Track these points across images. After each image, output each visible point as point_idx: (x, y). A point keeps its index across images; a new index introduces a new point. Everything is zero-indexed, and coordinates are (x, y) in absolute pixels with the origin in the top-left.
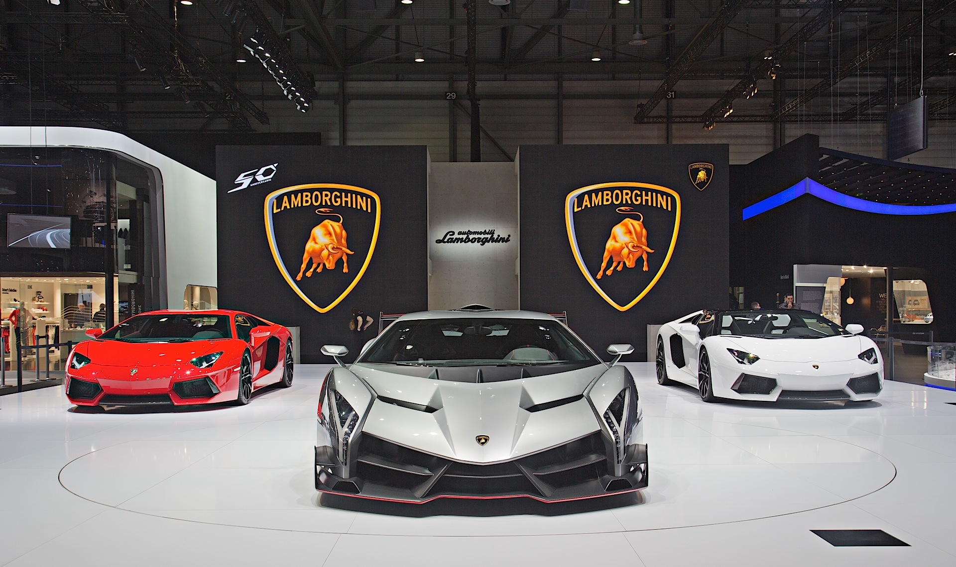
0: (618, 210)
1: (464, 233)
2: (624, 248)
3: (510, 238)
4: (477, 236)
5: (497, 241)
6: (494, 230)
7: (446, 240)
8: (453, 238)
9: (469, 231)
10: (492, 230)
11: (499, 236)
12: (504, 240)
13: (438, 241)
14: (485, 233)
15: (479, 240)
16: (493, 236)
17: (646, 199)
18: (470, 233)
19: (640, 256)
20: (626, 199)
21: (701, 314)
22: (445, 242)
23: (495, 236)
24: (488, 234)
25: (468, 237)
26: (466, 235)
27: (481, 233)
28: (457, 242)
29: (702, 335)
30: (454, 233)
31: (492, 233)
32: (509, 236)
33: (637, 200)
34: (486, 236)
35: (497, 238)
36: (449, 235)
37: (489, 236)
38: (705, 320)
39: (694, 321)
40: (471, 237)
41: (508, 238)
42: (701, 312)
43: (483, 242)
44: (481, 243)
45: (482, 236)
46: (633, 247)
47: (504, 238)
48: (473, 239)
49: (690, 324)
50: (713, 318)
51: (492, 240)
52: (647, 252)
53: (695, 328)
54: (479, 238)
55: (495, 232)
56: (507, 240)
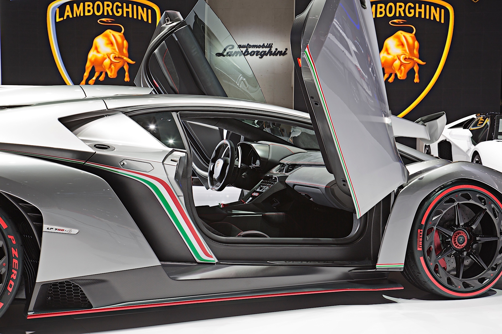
0: (391, 23)
1: (243, 47)
2: (396, 60)
3: (287, 52)
4: (255, 49)
5: (275, 54)
6: (272, 44)
7: (225, 54)
8: (232, 52)
9: (248, 44)
10: (270, 44)
11: (276, 49)
12: (281, 53)
13: (219, 55)
14: (263, 46)
15: (257, 53)
16: (270, 49)
17: (419, 12)
18: (249, 46)
19: (411, 68)
20: (399, 11)
21: (473, 119)
22: (224, 56)
23: (273, 50)
24: (266, 47)
25: (247, 51)
26: (245, 49)
27: (259, 47)
28: (236, 56)
29: (476, 140)
30: (233, 47)
31: (270, 46)
32: (286, 49)
33: (410, 13)
34: (265, 49)
35: (275, 52)
36: (228, 48)
37: (267, 50)
38: (477, 126)
39: (465, 125)
40: (250, 50)
41: (285, 52)
42: (474, 116)
43: (262, 55)
44: (259, 56)
45: (261, 50)
46: (405, 59)
47: (282, 51)
48: (252, 52)
49: (461, 130)
50: (488, 121)
51: (270, 53)
52: (419, 65)
53: (467, 133)
54: (258, 52)
55: (273, 46)
56: (285, 54)
